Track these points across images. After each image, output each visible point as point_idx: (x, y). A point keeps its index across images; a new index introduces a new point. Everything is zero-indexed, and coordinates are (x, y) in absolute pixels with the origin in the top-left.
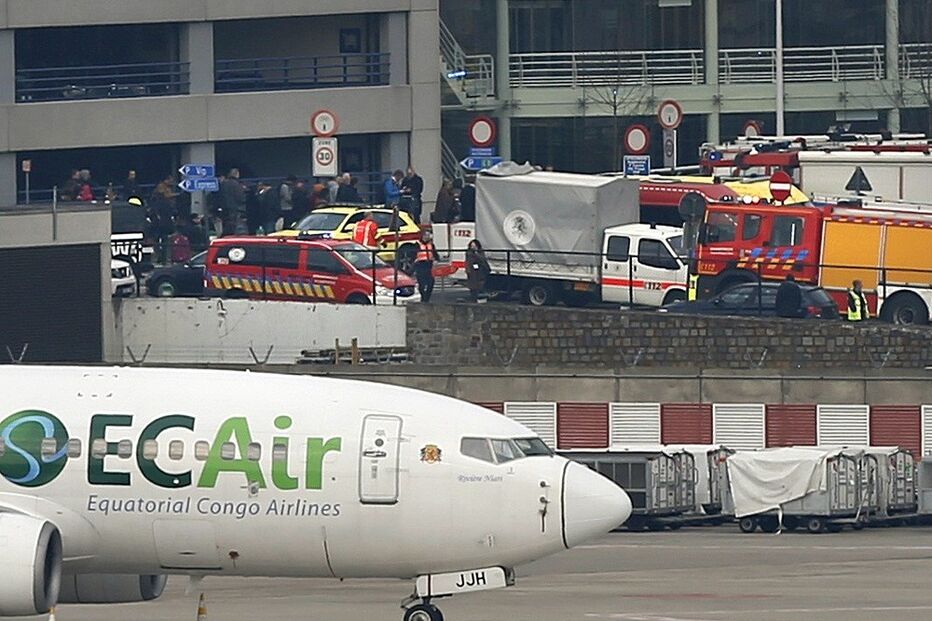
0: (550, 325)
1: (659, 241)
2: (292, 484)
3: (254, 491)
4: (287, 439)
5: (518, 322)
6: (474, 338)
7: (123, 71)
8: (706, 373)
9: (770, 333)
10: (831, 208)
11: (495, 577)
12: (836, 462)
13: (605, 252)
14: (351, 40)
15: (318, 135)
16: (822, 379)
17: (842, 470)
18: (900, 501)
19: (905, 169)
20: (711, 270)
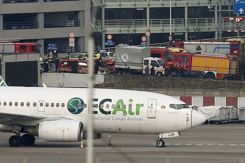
0: (136, 79)
1: (155, 61)
2: (133, 114)
3: (124, 115)
4: (132, 104)
5: (129, 78)
6: (119, 82)
7: (25, 23)
8: (186, 90)
9: (184, 81)
10: (194, 54)
11: (176, 134)
12: (221, 109)
13: (143, 63)
14: (71, 17)
15: (70, 37)
16: (212, 91)
17: (223, 111)
18: (234, 118)
19: (207, 46)
20: (168, 67)
